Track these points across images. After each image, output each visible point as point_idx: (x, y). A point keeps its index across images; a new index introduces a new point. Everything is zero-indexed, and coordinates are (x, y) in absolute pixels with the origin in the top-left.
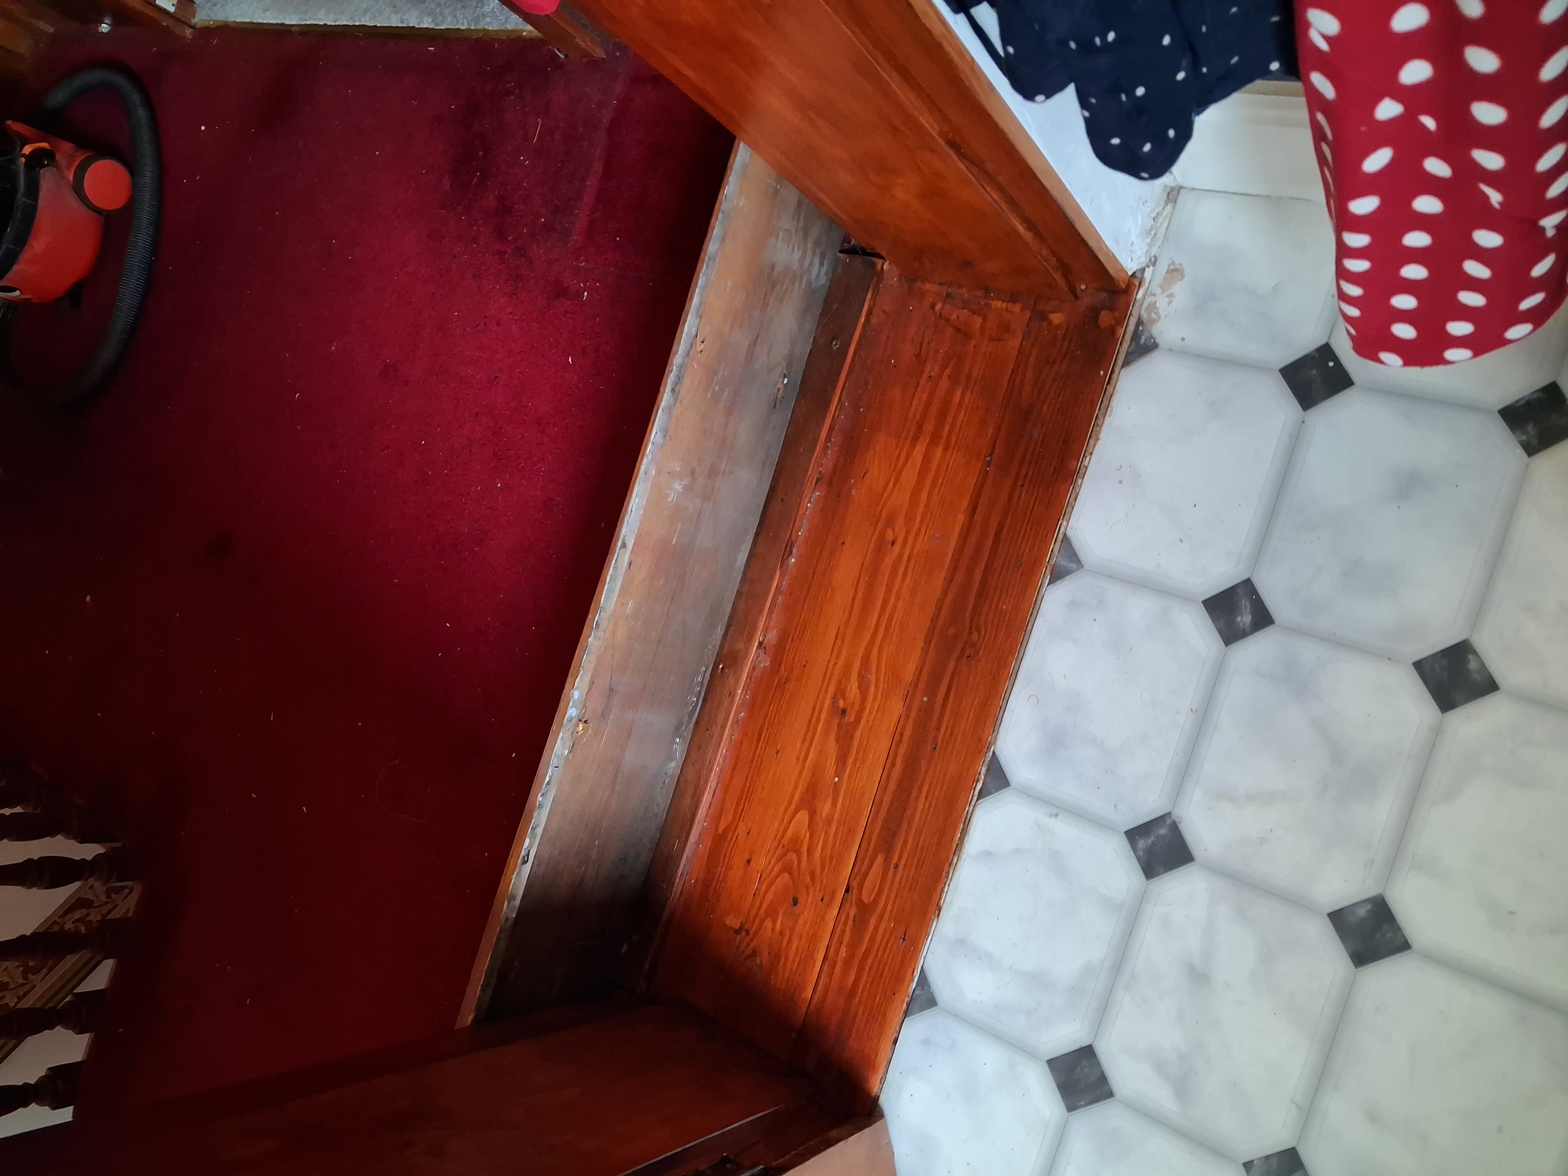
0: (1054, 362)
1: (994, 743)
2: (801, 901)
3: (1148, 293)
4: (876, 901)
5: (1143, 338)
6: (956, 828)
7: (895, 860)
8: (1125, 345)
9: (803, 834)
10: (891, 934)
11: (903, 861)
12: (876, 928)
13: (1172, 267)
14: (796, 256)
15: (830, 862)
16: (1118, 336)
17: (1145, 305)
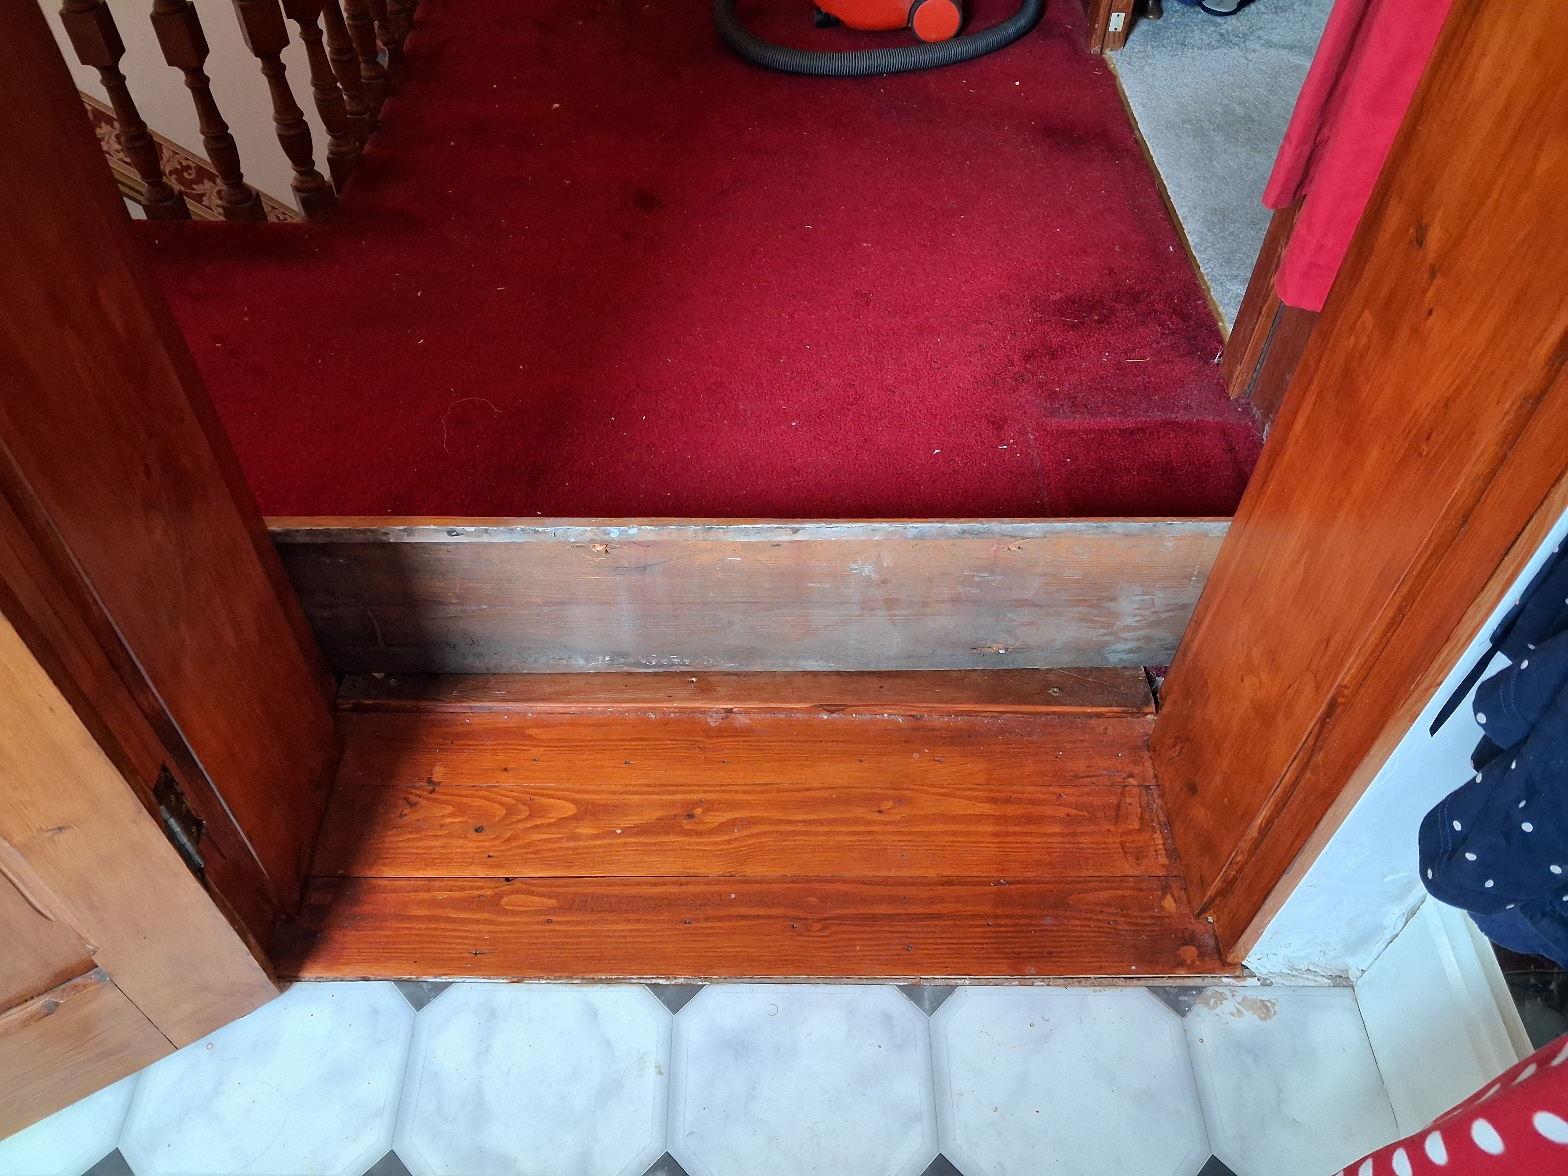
0: (1123, 916)
1: (712, 983)
2: (482, 836)
3: (1233, 988)
4: (506, 912)
5: (1186, 998)
6: (611, 971)
7: (555, 919)
8: (1171, 983)
9: (551, 815)
10: (477, 939)
11: (557, 927)
12: (478, 922)
13: (1269, 1004)
14: (1130, 621)
15: (532, 853)
16: (1177, 972)
17: (1220, 989)
